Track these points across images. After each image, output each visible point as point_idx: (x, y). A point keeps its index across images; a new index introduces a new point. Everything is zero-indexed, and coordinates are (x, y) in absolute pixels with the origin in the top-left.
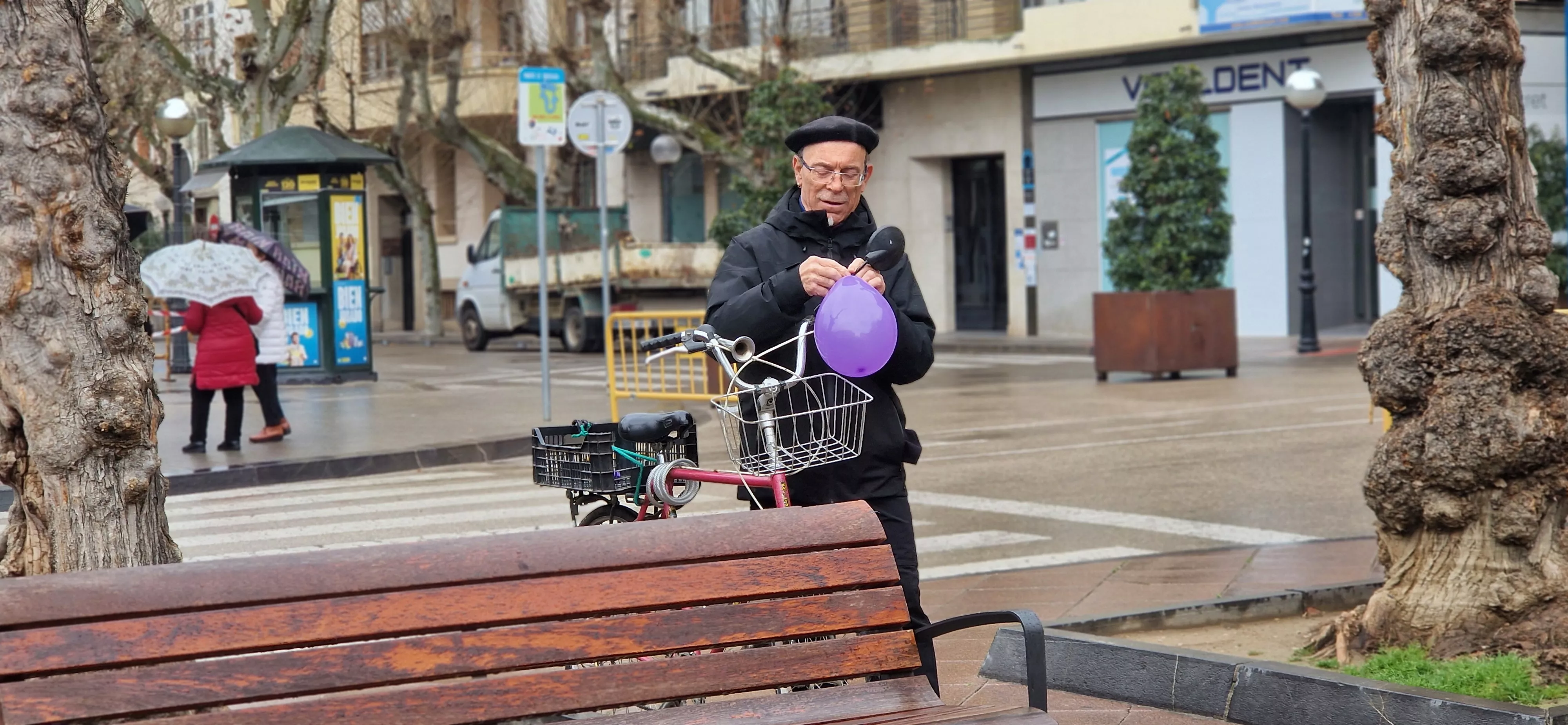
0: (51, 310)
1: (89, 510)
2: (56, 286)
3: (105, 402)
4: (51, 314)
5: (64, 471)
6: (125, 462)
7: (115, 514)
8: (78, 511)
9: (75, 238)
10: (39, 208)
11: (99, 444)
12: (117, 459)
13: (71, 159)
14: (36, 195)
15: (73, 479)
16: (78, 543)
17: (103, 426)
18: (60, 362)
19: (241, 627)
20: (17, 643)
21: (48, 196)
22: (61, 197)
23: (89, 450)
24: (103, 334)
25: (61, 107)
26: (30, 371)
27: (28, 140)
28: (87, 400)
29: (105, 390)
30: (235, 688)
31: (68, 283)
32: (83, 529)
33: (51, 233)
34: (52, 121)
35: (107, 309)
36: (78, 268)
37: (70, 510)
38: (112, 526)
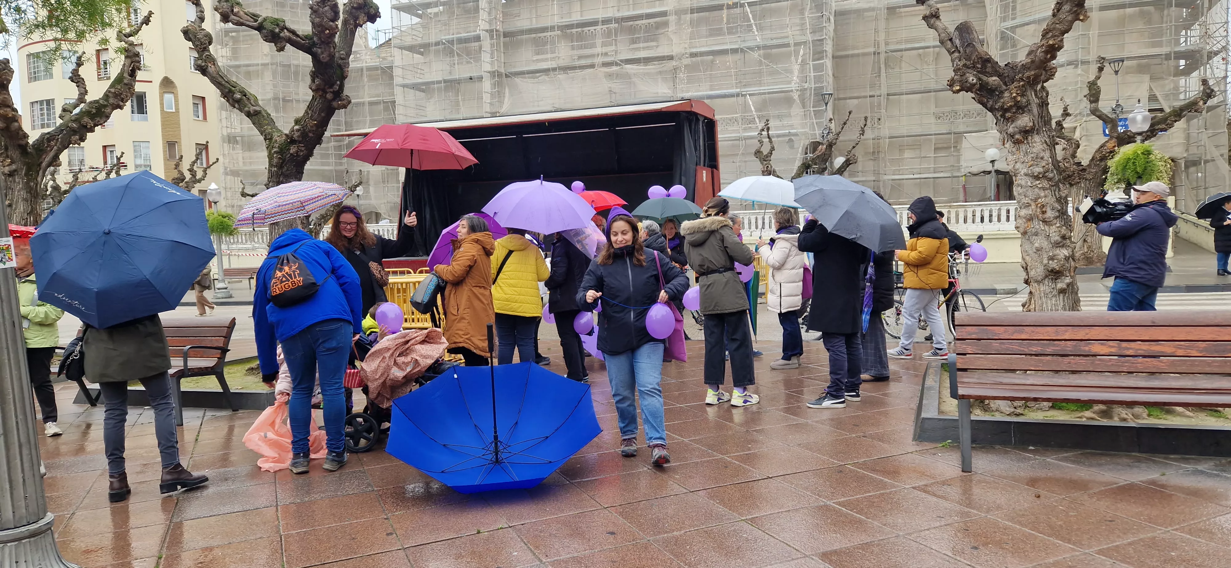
0: (1036, 234)
1: (1046, 295)
2: (1038, 227)
3: (1051, 262)
4: (1036, 235)
5: (1038, 282)
6: (1059, 280)
7: (1055, 296)
8: (1043, 295)
9: (1044, 213)
10: (1033, 204)
11: (1050, 275)
12: (1056, 279)
13: (1044, 189)
14: (1031, 200)
15: (1041, 284)
16: (1042, 304)
17: (1050, 269)
18: (1038, 250)
19: (1037, 333)
20: (963, 330)
21: (1036, 200)
22: (1040, 200)
23: (1046, 277)
24: (1053, 241)
25: (1039, 173)
26: (1030, 252)
27: (1029, 184)
28: (1045, 261)
29: (1052, 258)
30: (1032, 351)
31: (1041, 226)
32: (1044, 300)
33: (1036, 211)
34: (1037, 178)
35: (1054, 234)
36: (1044, 221)
37: (1040, 294)
38: (1054, 299)
